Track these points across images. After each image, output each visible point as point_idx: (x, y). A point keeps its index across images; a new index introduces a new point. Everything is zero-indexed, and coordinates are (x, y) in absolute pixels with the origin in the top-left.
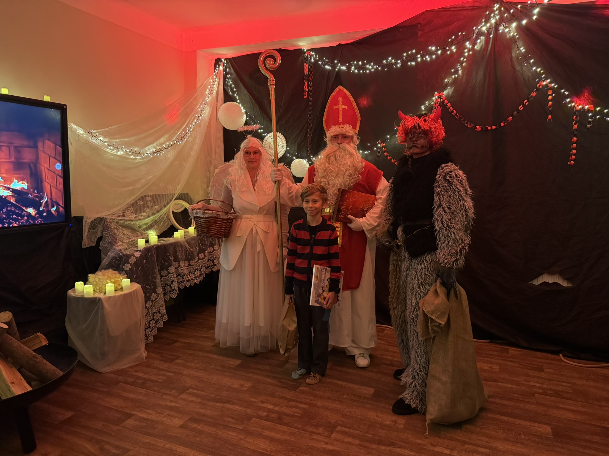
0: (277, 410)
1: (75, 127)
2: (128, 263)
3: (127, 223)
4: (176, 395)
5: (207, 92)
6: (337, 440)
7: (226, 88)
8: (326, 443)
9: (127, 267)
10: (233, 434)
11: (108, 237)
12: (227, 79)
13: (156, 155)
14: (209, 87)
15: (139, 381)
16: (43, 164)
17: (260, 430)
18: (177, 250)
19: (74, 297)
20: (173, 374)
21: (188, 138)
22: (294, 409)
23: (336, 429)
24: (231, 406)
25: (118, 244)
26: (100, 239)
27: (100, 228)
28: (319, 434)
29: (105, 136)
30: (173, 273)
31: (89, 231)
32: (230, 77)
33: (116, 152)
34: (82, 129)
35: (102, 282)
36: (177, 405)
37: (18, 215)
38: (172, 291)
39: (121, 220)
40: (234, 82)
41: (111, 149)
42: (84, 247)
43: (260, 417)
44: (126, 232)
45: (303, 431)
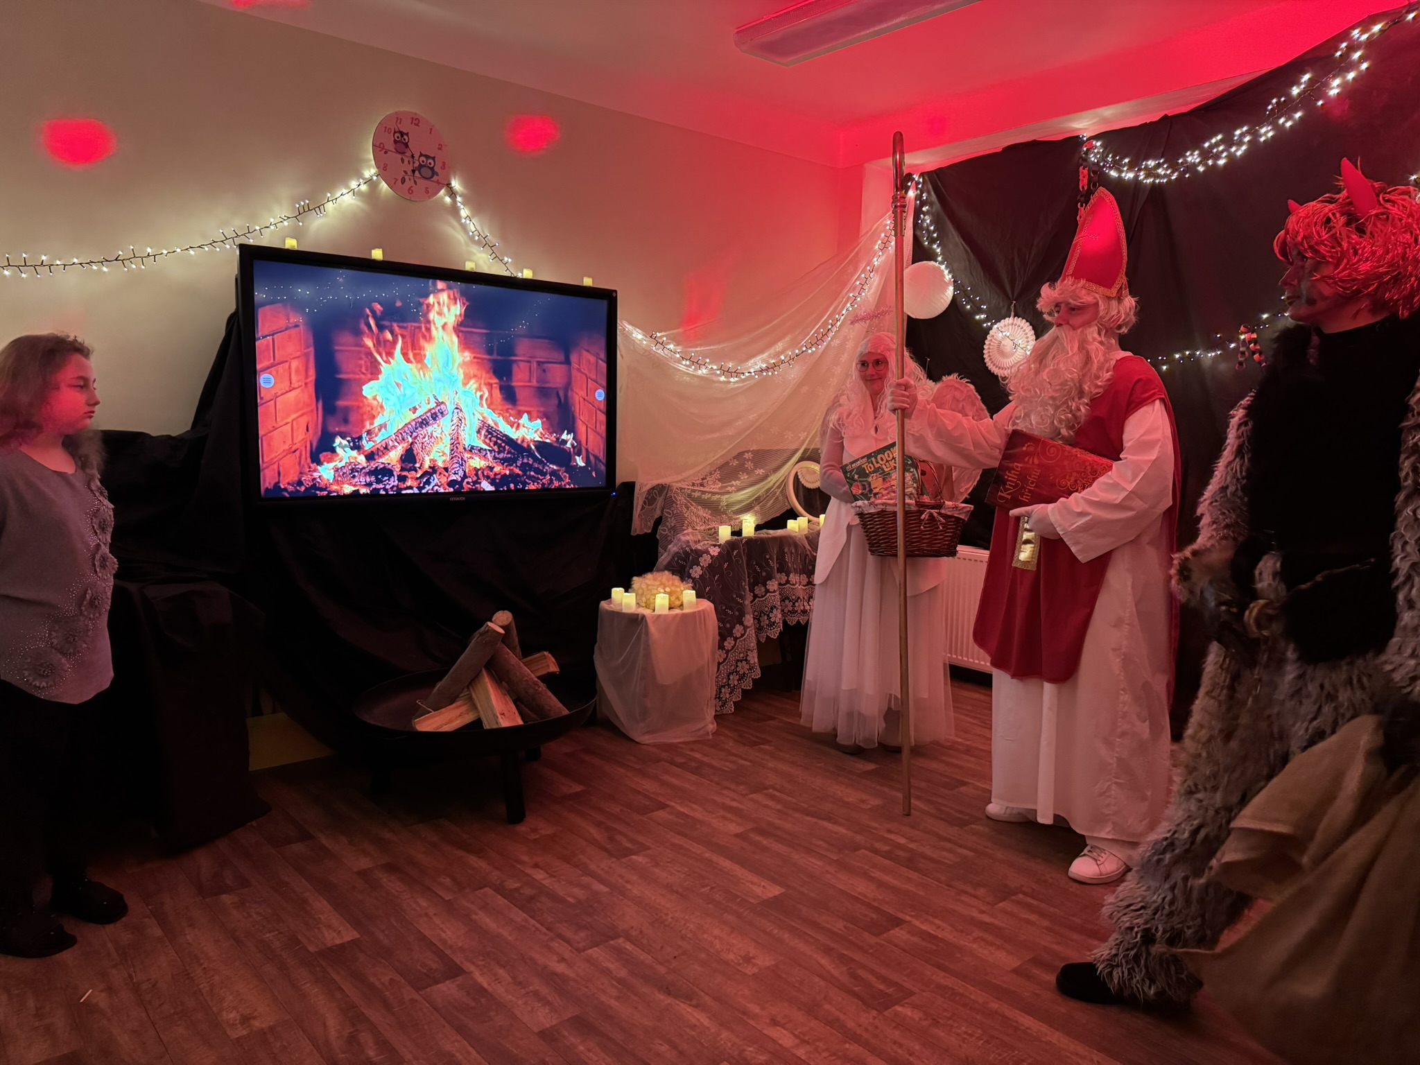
0: (911, 848)
1: (629, 327)
2: (698, 564)
3: (706, 497)
4: (744, 792)
5: (877, 247)
6: (1007, 913)
7: (918, 233)
8: (982, 912)
9: (696, 572)
10: (818, 863)
11: (671, 518)
12: (922, 216)
13: (765, 374)
14: (883, 235)
15: (693, 764)
16: (577, 391)
17: (866, 867)
18: (786, 550)
19: (607, 611)
20: (749, 763)
21: (830, 341)
22: (944, 853)
23: (1014, 898)
24: (830, 825)
25: (685, 532)
26: (658, 522)
27: (660, 501)
28: (975, 897)
29: (678, 344)
30: (774, 591)
31: (643, 508)
32: (928, 210)
33: (695, 369)
34: (640, 331)
35: (650, 590)
36: (741, 806)
37: (537, 471)
38: (772, 624)
39: (694, 491)
40: (936, 221)
41: (686, 365)
42: (633, 534)
43: (876, 852)
44: (702, 512)
45: (947, 885)
